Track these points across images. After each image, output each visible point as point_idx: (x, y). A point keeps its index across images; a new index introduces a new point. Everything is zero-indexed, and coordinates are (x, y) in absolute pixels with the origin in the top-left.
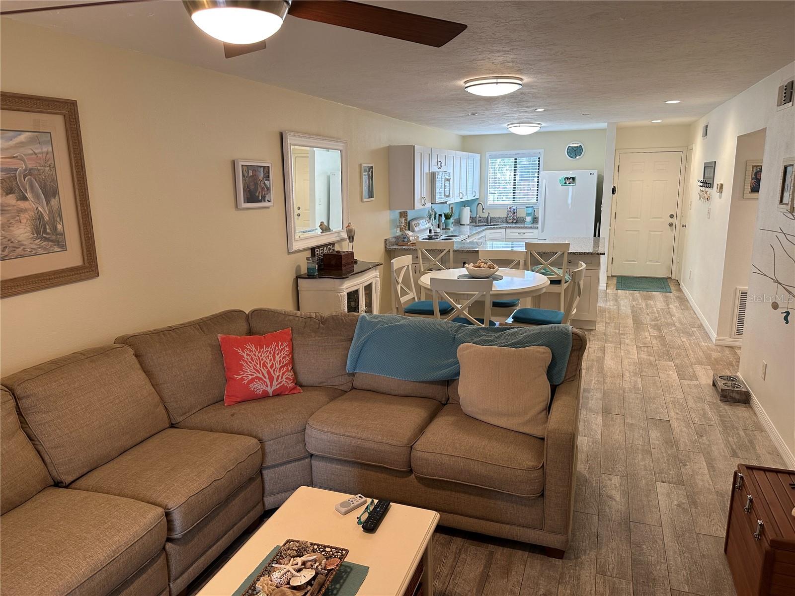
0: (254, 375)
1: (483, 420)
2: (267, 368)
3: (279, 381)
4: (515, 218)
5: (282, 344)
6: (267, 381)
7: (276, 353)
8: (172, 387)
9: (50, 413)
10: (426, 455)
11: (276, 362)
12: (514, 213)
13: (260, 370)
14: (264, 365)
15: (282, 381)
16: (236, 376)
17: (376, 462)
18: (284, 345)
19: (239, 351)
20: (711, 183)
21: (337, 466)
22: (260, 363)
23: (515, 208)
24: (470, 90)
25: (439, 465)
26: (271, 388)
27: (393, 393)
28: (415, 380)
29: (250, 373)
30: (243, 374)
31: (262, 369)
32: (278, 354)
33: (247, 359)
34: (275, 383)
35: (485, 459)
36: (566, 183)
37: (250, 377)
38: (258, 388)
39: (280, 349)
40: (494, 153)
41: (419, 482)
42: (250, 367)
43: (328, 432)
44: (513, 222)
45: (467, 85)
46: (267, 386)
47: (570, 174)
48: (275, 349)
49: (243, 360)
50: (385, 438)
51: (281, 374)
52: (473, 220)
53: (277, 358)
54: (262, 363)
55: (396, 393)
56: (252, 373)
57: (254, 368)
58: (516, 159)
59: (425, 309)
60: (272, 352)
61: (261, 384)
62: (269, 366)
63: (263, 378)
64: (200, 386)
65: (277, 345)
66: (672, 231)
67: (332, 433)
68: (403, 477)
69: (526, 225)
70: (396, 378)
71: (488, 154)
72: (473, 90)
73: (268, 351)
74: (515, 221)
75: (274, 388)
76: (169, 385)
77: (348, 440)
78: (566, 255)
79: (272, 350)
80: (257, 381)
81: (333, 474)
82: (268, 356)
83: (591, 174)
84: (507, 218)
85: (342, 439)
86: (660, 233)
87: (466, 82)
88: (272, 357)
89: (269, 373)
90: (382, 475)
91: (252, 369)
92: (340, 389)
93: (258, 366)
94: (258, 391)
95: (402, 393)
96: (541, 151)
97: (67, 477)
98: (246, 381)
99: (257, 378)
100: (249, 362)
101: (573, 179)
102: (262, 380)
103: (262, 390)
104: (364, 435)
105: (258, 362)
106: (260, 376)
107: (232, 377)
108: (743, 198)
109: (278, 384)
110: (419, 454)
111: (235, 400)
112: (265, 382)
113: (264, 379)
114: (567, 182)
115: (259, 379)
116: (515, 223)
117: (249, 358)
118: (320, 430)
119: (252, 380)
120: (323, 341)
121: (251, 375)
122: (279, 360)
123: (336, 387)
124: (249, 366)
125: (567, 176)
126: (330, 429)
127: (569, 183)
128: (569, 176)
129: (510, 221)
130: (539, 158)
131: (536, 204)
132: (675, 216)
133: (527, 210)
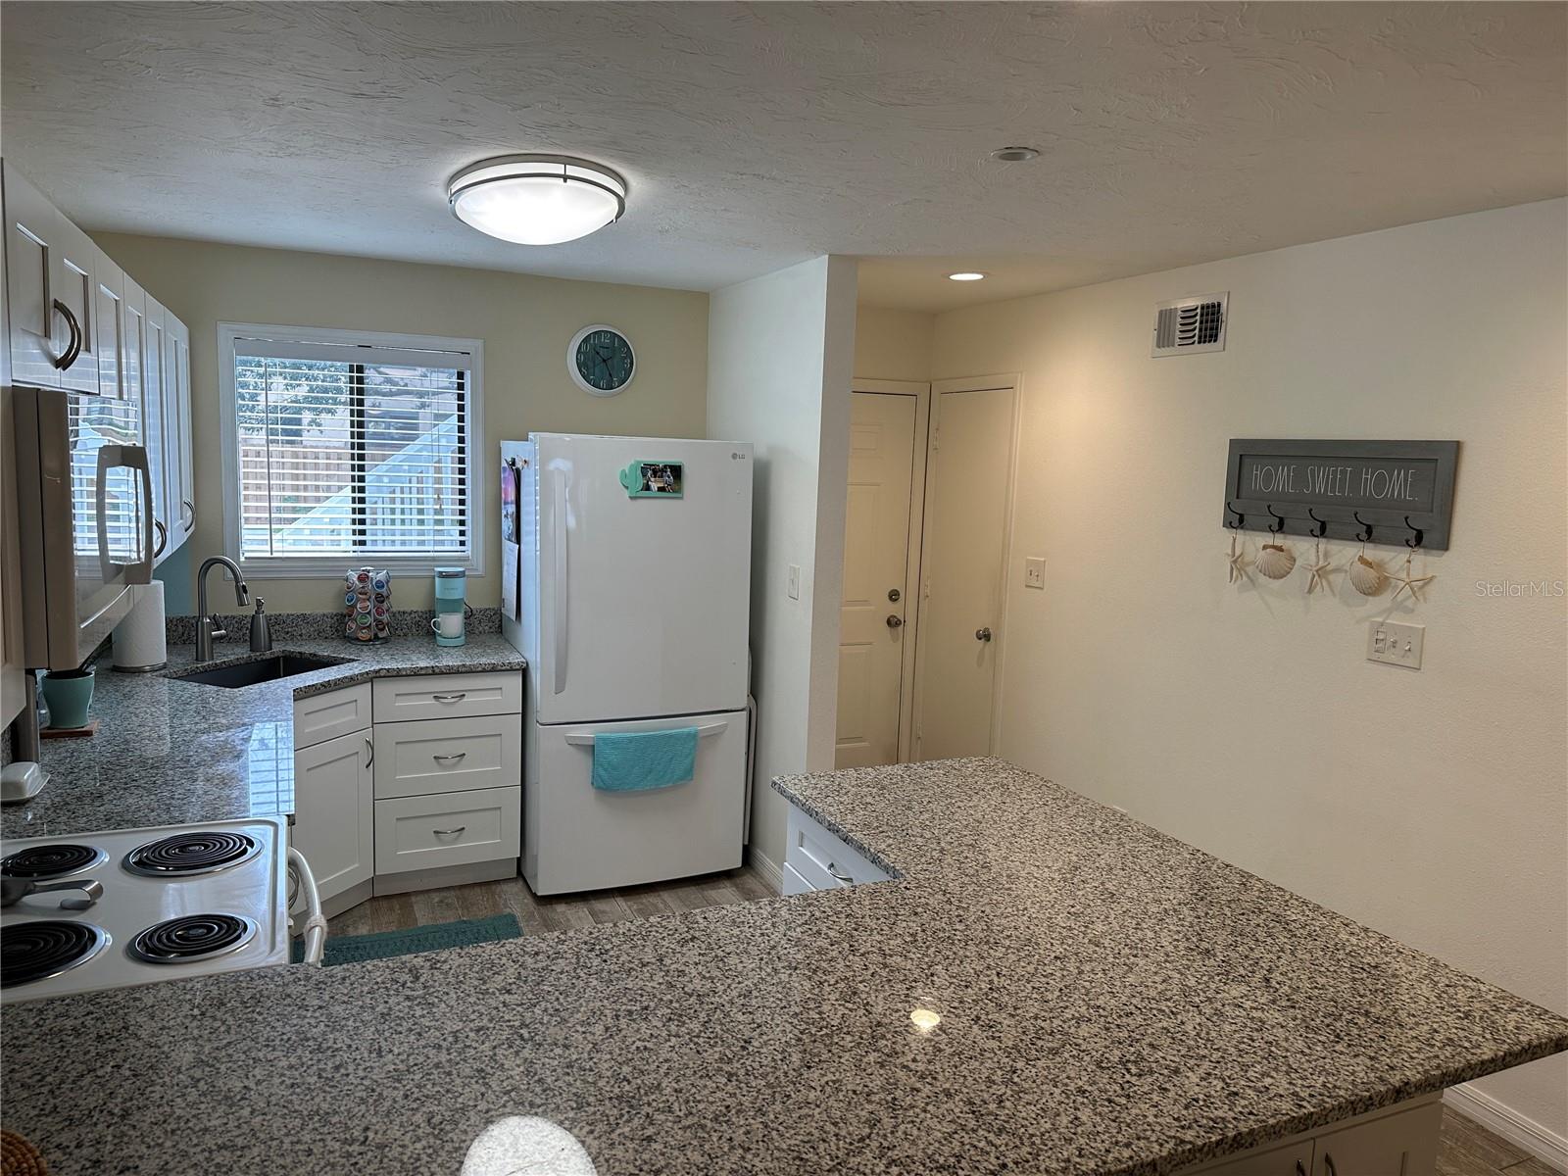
4: (385, 618)
12: (380, 598)
23: (382, 576)
36: (647, 488)
44: (376, 637)
47: (662, 451)
58: (359, 369)
66: (896, 639)
71: (225, 333)
83: (734, 456)
84: (343, 616)
96: (470, 346)
101: (676, 471)
114: (654, 486)
116: (385, 642)
125: (651, 460)
127: (660, 489)
128: (661, 459)
129: (364, 635)
130: (461, 375)
131: (466, 559)
132: (902, 595)
133: (444, 588)
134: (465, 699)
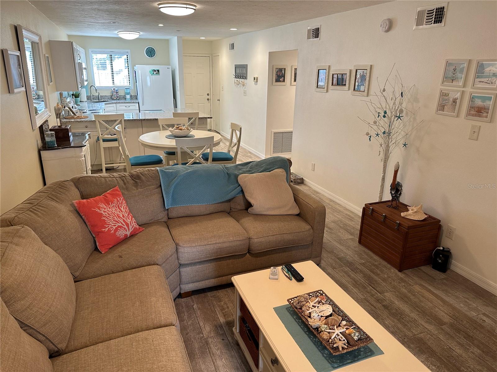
0: (116, 225)
1: (267, 214)
2: (121, 218)
3: (132, 225)
4: (118, 96)
5: (120, 199)
6: (126, 227)
7: (120, 206)
8: (65, 251)
9: (26, 298)
10: (260, 240)
11: (123, 212)
12: (117, 93)
13: (118, 220)
14: (119, 217)
15: (133, 225)
16: (104, 230)
17: (229, 254)
18: (122, 199)
19: (97, 210)
20: (246, 76)
21: (200, 266)
22: (115, 216)
23: (117, 89)
24: (162, 10)
25: (268, 242)
26: (129, 231)
27: (202, 214)
28: (214, 203)
29: (113, 225)
30: (108, 227)
31: (119, 219)
32: (121, 207)
33: (106, 215)
34: (130, 227)
35: (289, 231)
36: (154, 73)
37: (114, 227)
38: (121, 234)
39: (120, 202)
40: (95, 50)
41: (252, 257)
42: (111, 220)
43: (196, 246)
45: (160, 6)
46: (126, 231)
48: (118, 203)
49: (104, 216)
50: (235, 238)
51: (130, 220)
52: (89, 98)
53: (122, 209)
54: (116, 215)
55: (205, 213)
56: (114, 224)
57: (114, 220)
58: (111, 55)
59: (148, 161)
60: (117, 206)
61: (122, 230)
62: (121, 216)
63: (122, 225)
64: (81, 244)
65: (118, 201)
66: (209, 103)
67: (200, 246)
68: (242, 258)
69: (127, 101)
70: (203, 204)
71: (90, 50)
72: (165, 11)
73: (114, 206)
74: (118, 98)
75: (130, 231)
76: (62, 249)
77: (212, 247)
78: (197, 119)
79: (116, 204)
80: (120, 229)
81: (198, 272)
82: (116, 209)
83: (168, 68)
84: (112, 96)
85: (208, 247)
86: (203, 104)
87: (159, 4)
88: (119, 210)
89: (124, 221)
90: (230, 260)
91: (113, 221)
92: (163, 221)
93: (115, 218)
94: (122, 236)
95: (208, 212)
96: (129, 51)
97: (61, 345)
98: (113, 231)
99: (119, 226)
100: (108, 216)
101: (158, 71)
102: (123, 227)
103: (124, 234)
104: (221, 240)
105: (113, 215)
106: (120, 225)
107: (101, 231)
108: (272, 85)
109: (132, 228)
110: (256, 240)
111: (108, 247)
112: (124, 228)
113: (124, 227)
114: (155, 73)
115: (121, 227)
116: (118, 99)
117: (106, 214)
118: (190, 247)
119: (116, 230)
120: (145, 191)
121: (115, 226)
122: (124, 211)
123: (160, 220)
124: (109, 219)
125: (154, 69)
126: (196, 244)
127: (156, 74)
128: (156, 69)
129: (115, 98)
130: (127, 56)
131: (130, 87)
132: (210, 94)
133: (126, 91)
134: (130, 107)
